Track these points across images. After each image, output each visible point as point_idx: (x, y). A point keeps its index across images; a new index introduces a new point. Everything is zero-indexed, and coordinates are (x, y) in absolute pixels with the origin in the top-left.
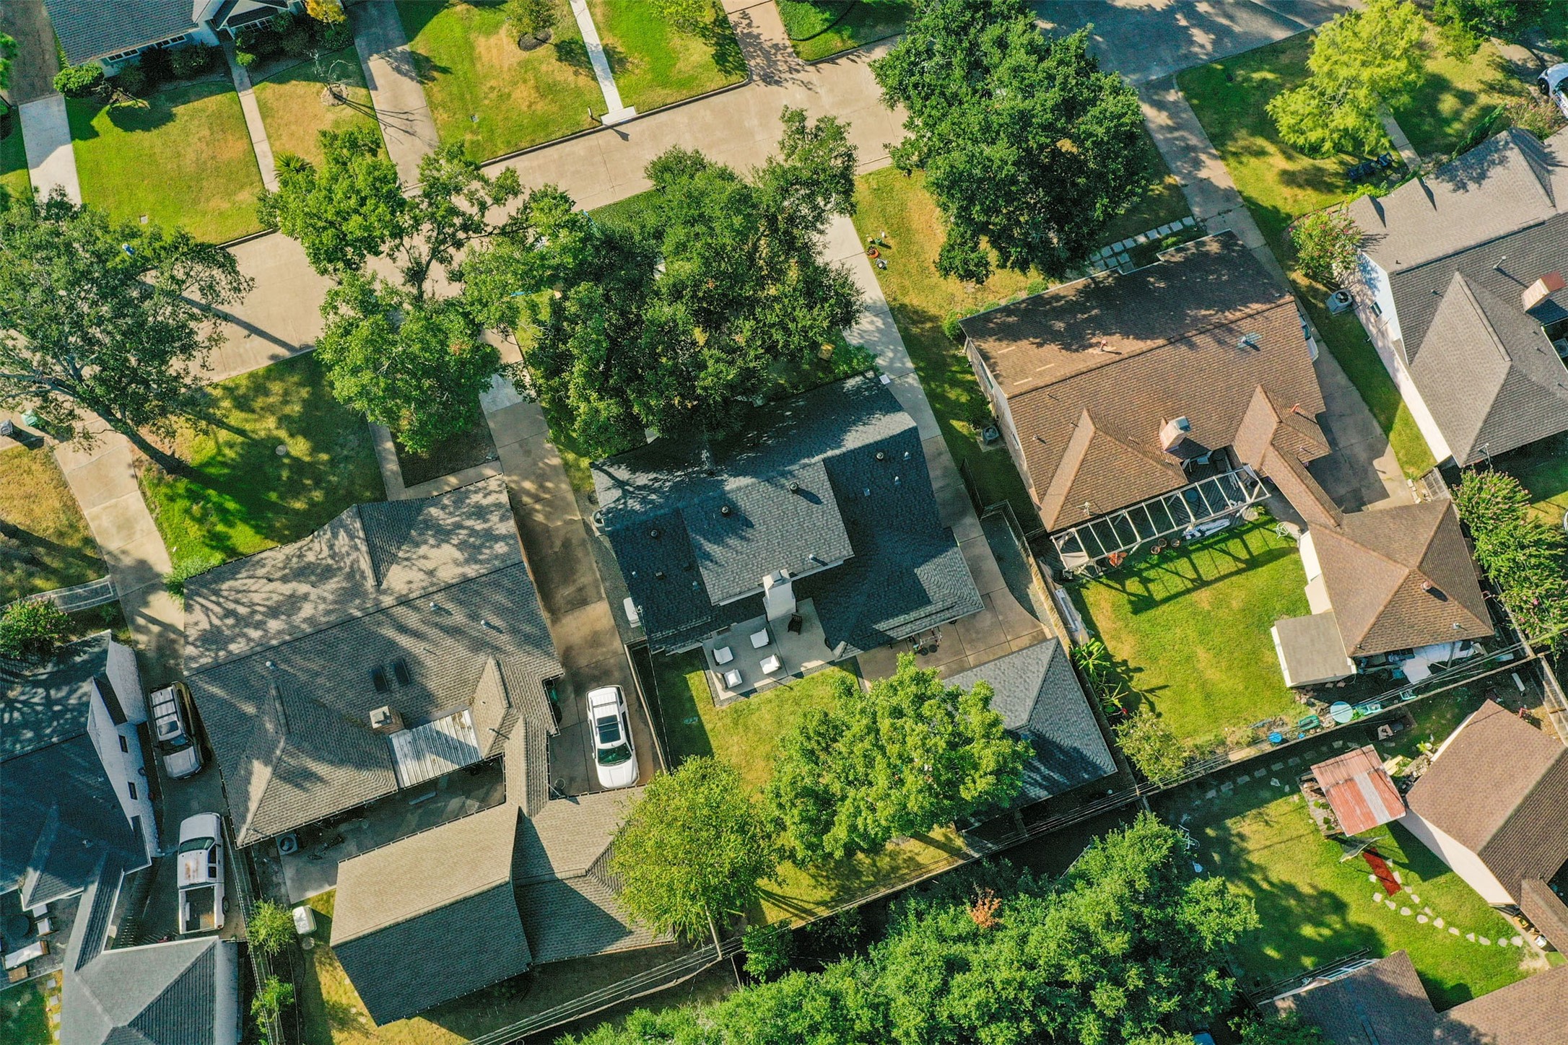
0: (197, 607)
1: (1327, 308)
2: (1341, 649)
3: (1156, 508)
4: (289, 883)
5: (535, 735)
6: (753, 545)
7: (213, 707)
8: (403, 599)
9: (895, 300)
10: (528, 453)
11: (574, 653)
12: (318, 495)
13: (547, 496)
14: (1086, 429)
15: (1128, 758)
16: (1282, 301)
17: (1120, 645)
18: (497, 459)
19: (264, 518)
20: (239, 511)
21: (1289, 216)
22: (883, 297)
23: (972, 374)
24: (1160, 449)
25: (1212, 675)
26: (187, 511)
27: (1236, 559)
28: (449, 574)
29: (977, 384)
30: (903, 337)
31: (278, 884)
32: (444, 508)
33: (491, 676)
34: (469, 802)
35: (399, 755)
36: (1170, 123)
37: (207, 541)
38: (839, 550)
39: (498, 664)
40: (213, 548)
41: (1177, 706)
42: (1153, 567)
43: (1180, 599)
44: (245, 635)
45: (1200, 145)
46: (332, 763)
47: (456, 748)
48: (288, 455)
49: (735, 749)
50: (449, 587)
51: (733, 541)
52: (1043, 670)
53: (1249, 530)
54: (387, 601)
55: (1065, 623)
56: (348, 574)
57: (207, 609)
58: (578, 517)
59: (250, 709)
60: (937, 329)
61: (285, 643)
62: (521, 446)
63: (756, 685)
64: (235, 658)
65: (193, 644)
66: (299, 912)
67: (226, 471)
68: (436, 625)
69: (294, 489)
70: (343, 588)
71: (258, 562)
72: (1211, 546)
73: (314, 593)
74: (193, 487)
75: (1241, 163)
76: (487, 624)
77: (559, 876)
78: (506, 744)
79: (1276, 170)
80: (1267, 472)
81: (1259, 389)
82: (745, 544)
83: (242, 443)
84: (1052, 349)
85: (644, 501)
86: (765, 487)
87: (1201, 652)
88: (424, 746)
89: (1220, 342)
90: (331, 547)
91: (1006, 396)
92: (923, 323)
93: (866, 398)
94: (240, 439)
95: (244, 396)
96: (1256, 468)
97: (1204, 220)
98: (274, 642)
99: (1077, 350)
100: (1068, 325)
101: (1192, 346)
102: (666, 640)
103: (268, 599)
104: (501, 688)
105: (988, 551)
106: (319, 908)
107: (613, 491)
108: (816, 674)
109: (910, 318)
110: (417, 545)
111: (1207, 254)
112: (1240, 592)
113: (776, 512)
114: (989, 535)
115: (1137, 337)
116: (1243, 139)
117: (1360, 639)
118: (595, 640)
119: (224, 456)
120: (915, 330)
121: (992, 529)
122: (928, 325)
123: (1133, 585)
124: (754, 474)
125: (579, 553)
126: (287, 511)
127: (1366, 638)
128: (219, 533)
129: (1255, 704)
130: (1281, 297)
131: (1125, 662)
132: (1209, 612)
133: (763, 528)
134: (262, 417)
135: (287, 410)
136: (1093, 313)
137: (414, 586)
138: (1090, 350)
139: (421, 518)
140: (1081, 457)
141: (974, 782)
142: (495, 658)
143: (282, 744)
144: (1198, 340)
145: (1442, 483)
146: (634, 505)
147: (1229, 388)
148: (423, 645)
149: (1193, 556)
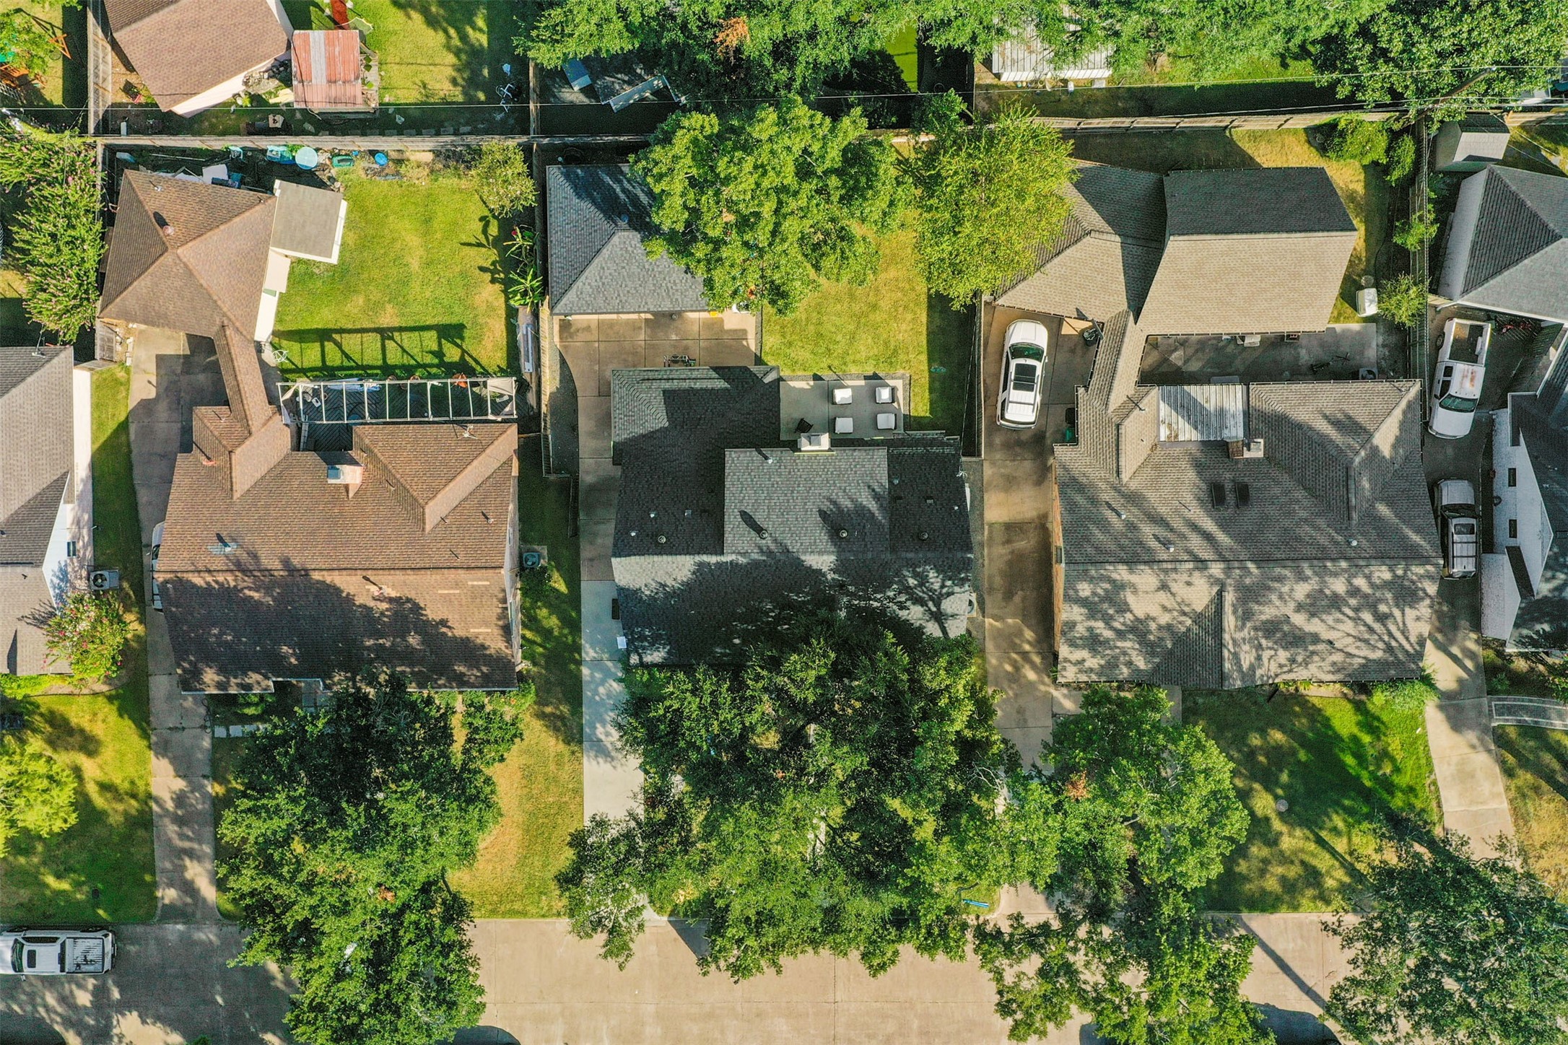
0: (1413, 639)
1: (120, 579)
2: (280, 208)
3: (398, 411)
4: (1374, 345)
5: (1100, 390)
6: (825, 493)
7: (1419, 521)
8: (1200, 565)
9: (573, 753)
10: (1020, 711)
11: (1035, 477)
12: (1255, 740)
13: (1014, 656)
14: (435, 511)
15: (530, 175)
16: (169, 576)
17: (490, 299)
18: (1054, 715)
19: (1317, 733)
20: (1343, 750)
21: (110, 699)
22: (585, 760)
23: (523, 637)
24: (366, 470)
25: (413, 240)
26: (1397, 770)
27: (339, 345)
28: (1145, 578)
29: (523, 623)
30: (580, 705)
31: (1384, 346)
32: (1129, 664)
33: (1130, 462)
34: (1180, 363)
35: (1240, 419)
36: (187, 862)
37: (1382, 727)
38: (738, 461)
39: (1118, 473)
40: (1378, 719)
41: (460, 222)
42: (425, 366)
43: (411, 324)
44: (1372, 585)
45: (167, 821)
46: (1310, 428)
47: (1182, 406)
48: (1276, 798)
49: (904, 327)
50: (1151, 562)
51: (846, 503)
52: (579, 284)
53: (312, 369)
54: (1216, 569)
55: (537, 339)
56: (1248, 619)
57: (1403, 633)
58: (988, 621)
59: (1383, 509)
60: (541, 702)
61: (1333, 560)
62: (1025, 721)
63: (862, 383)
64: (1388, 561)
65: (1427, 595)
66: (1371, 309)
67: (1347, 802)
68: (1172, 530)
69: (1278, 756)
70: (1258, 603)
71: (1338, 671)
72: (358, 367)
73: (1289, 609)
74: (1385, 796)
75: (132, 783)
76: (1119, 515)
77: (1118, 239)
78: (1131, 392)
79: (98, 760)
80: (269, 409)
81: (237, 495)
82: (834, 496)
83: (1321, 828)
84: (433, 613)
85: (923, 580)
86: (794, 547)
87: (415, 265)
88: (1213, 419)
89: (255, 556)
90: (1259, 658)
91: (503, 571)
92: (553, 714)
93: (650, 626)
94: (1323, 834)
95: (1309, 885)
96: (278, 416)
97: (204, 727)
98: (1344, 564)
99: (408, 600)
100: (404, 638)
101: (286, 563)
102: (942, 444)
103: (1338, 621)
104: (1122, 447)
105: (583, 439)
106: (1350, 310)
107: (949, 611)
108: (800, 373)
109: (565, 725)
110: (1169, 627)
111: (222, 670)
112: (352, 311)
113: (791, 517)
114: (575, 457)
115: (338, 591)
116: (116, 811)
117: (257, 208)
118: (1010, 483)
119: (1345, 821)
120: (565, 709)
121: (569, 461)
122: (548, 710)
123: (452, 354)
124: (798, 564)
125: (998, 581)
126: (1291, 733)
127: (250, 207)
128: (1368, 733)
129: (385, 196)
130: (166, 582)
131: (493, 281)
132: (389, 302)
133: (809, 505)
134: (1295, 853)
135: (1265, 852)
136: (372, 642)
137: (1185, 577)
138: (393, 594)
139: (1157, 660)
140: (451, 485)
141: (703, 127)
142: (1120, 480)
143: (1357, 460)
144: (274, 564)
145: (98, 342)
146: (934, 579)
147: (267, 506)
148: (1189, 515)
149: (380, 363)
